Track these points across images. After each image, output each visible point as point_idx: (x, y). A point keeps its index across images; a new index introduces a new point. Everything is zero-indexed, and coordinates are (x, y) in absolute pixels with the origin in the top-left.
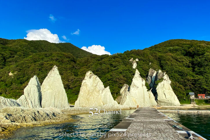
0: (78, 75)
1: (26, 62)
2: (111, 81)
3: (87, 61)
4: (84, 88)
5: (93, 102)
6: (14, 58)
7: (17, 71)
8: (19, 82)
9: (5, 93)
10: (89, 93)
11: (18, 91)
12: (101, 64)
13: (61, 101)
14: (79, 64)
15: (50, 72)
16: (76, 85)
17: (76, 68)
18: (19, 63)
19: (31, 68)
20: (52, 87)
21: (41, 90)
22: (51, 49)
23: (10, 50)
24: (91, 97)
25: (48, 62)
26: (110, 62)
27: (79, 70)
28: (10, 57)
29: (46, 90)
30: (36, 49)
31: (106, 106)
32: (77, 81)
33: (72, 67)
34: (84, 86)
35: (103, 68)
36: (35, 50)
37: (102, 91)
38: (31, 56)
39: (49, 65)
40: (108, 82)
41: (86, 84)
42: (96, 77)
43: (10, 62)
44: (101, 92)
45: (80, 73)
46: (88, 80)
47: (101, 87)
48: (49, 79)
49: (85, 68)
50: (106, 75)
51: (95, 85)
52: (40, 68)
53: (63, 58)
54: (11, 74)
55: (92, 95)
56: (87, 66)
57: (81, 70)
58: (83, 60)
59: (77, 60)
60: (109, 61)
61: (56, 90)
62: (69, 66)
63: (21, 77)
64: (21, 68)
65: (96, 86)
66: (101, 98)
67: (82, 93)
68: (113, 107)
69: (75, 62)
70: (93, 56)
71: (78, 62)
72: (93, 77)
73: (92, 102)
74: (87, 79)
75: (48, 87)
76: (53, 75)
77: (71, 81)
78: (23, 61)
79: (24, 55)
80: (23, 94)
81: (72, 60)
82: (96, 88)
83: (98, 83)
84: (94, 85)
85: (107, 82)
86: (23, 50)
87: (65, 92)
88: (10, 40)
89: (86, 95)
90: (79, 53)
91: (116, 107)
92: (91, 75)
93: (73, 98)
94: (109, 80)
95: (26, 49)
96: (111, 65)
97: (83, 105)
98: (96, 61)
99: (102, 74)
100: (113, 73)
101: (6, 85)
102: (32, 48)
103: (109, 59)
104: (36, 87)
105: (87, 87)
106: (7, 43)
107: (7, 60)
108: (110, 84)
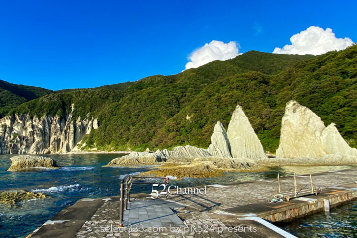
0: (275, 104)
1: (200, 99)
2: (346, 109)
3: (289, 77)
4: (286, 129)
5: (307, 150)
6: (186, 97)
7: (193, 112)
8: (198, 126)
9: (188, 141)
10: (296, 137)
11: (199, 137)
12: (318, 78)
13: (254, 150)
14: (274, 85)
15: (233, 114)
16: (274, 123)
17: (271, 93)
18: (193, 102)
19: (207, 106)
20: (239, 132)
21: (228, 137)
22: (226, 71)
23: (180, 88)
24: (301, 143)
25: (226, 94)
26: (339, 68)
27: (277, 96)
28: (182, 96)
29: (233, 136)
30: (207, 77)
31: (329, 157)
32: (276, 116)
33: (263, 92)
34: (286, 127)
35: (322, 84)
36: (206, 79)
37: (321, 132)
38: (204, 91)
39: (228, 97)
40: (341, 110)
41: (290, 123)
42: (305, 110)
43: (183, 102)
44: (318, 134)
45: (280, 100)
46: (292, 116)
47: (317, 126)
48: (234, 124)
49: (287, 89)
50: (333, 98)
51: (305, 122)
52: (218, 104)
53: (246, 82)
54: (188, 118)
55: (302, 140)
56: (290, 85)
57: (280, 95)
58: (281, 75)
59: (270, 78)
60: (339, 65)
61: (246, 136)
62: (258, 93)
63: (199, 120)
64: (197, 109)
65: (307, 125)
66: (320, 143)
67: (285, 137)
68: (344, 159)
69: (267, 83)
70: (299, 65)
71: (272, 82)
72: (298, 110)
73: (305, 151)
74: (290, 114)
75: (234, 133)
76: (238, 118)
77: (266, 116)
78: (196, 99)
79: (195, 91)
80: (211, 143)
81: (261, 82)
82: (307, 128)
83: (310, 119)
84: (304, 124)
85: (336, 112)
86: (193, 84)
87: (258, 139)
88: (177, 75)
89: (293, 139)
90: (273, 63)
91: (351, 160)
92: (295, 106)
93: (274, 144)
94: (341, 107)
95: (195, 80)
96: (344, 73)
97: (289, 156)
98: (307, 72)
99: (324, 97)
100: (348, 91)
101: (187, 131)
102: (202, 77)
103: (337, 62)
104: (221, 134)
105: (292, 128)
106: (175, 80)
107: (181, 101)
108: (344, 113)
